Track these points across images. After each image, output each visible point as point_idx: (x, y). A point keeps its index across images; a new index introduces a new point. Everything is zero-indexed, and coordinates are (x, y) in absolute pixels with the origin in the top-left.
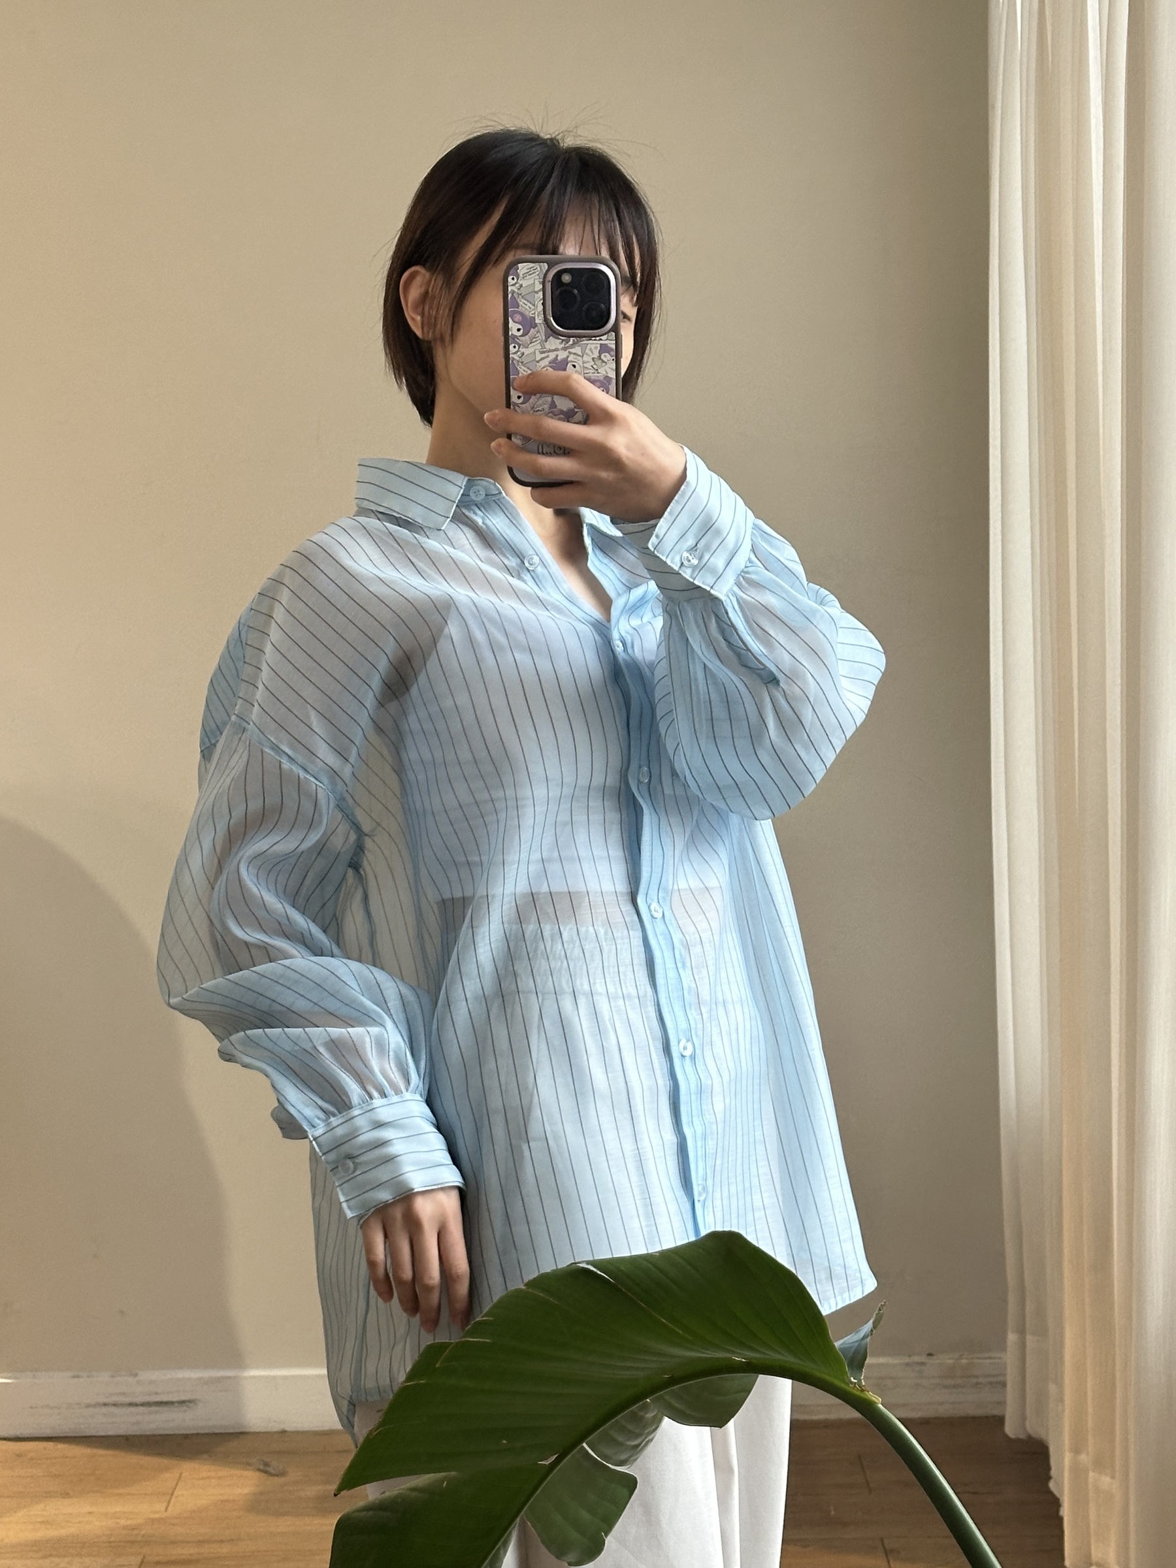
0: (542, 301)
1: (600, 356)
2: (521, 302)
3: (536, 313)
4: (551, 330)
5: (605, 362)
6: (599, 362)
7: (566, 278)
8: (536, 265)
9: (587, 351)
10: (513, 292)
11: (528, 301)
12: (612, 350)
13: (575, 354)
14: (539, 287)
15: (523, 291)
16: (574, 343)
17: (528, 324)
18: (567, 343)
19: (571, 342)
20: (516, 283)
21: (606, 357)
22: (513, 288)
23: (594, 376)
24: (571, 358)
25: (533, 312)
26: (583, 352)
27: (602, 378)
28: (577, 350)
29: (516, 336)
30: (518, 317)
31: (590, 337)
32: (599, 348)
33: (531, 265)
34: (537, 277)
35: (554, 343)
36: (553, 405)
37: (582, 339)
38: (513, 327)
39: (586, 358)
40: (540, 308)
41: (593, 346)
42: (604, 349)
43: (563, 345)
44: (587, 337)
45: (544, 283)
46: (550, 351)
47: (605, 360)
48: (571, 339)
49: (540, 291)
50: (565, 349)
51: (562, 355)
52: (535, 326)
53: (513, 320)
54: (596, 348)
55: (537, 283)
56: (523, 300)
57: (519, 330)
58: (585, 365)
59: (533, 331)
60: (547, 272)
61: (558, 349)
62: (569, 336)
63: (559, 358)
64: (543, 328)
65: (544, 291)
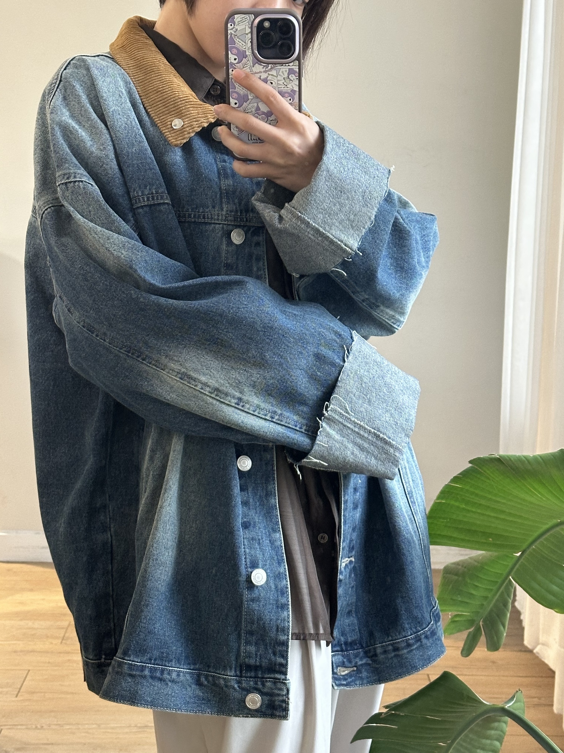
0: (250, 40)
1: (288, 77)
2: (237, 40)
3: (247, 48)
4: (257, 60)
5: (292, 80)
6: (288, 80)
7: (267, 24)
8: (247, 16)
9: (281, 73)
10: (231, 34)
11: (242, 40)
12: (296, 72)
13: (272, 75)
14: (248, 30)
15: (238, 33)
16: (272, 68)
17: (242, 55)
18: (267, 68)
19: (269, 68)
20: (233, 28)
21: (293, 77)
22: (232, 31)
23: (284, 90)
24: (269, 78)
25: (245, 47)
26: (278, 74)
27: (290, 91)
28: (274, 72)
29: (234, 64)
30: (235, 51)
31: (282, 64)
32: (288, 71)
33: (244, 16)
34: (247, 24)
35: (258, 68)
36: (258, 109)
37: (277, 65)
38: (232, 58)
39: (279, 78)
40: (250, 44)
41: (284, 70)
42: (291, 72)
43: (264, 69)
44: (281, 64)
45: (251, 28)
46: (256, 73)
47: (292, 79)
48: (270, 65)
49: (249, 33)
50: (265, 72)
51: (264, 76)
52: (246, 57)
53: (232, 54)
54: (286, 71)
55: (247, 28)
56: (238, 39)
57: (235, 59)
58: (278, 82)
59: (244, 60)
60: (254, 20)
61: (260, 72)
62: (268, 64)
63: (261, 78)
64: (251, 58)
65: (251, 32)
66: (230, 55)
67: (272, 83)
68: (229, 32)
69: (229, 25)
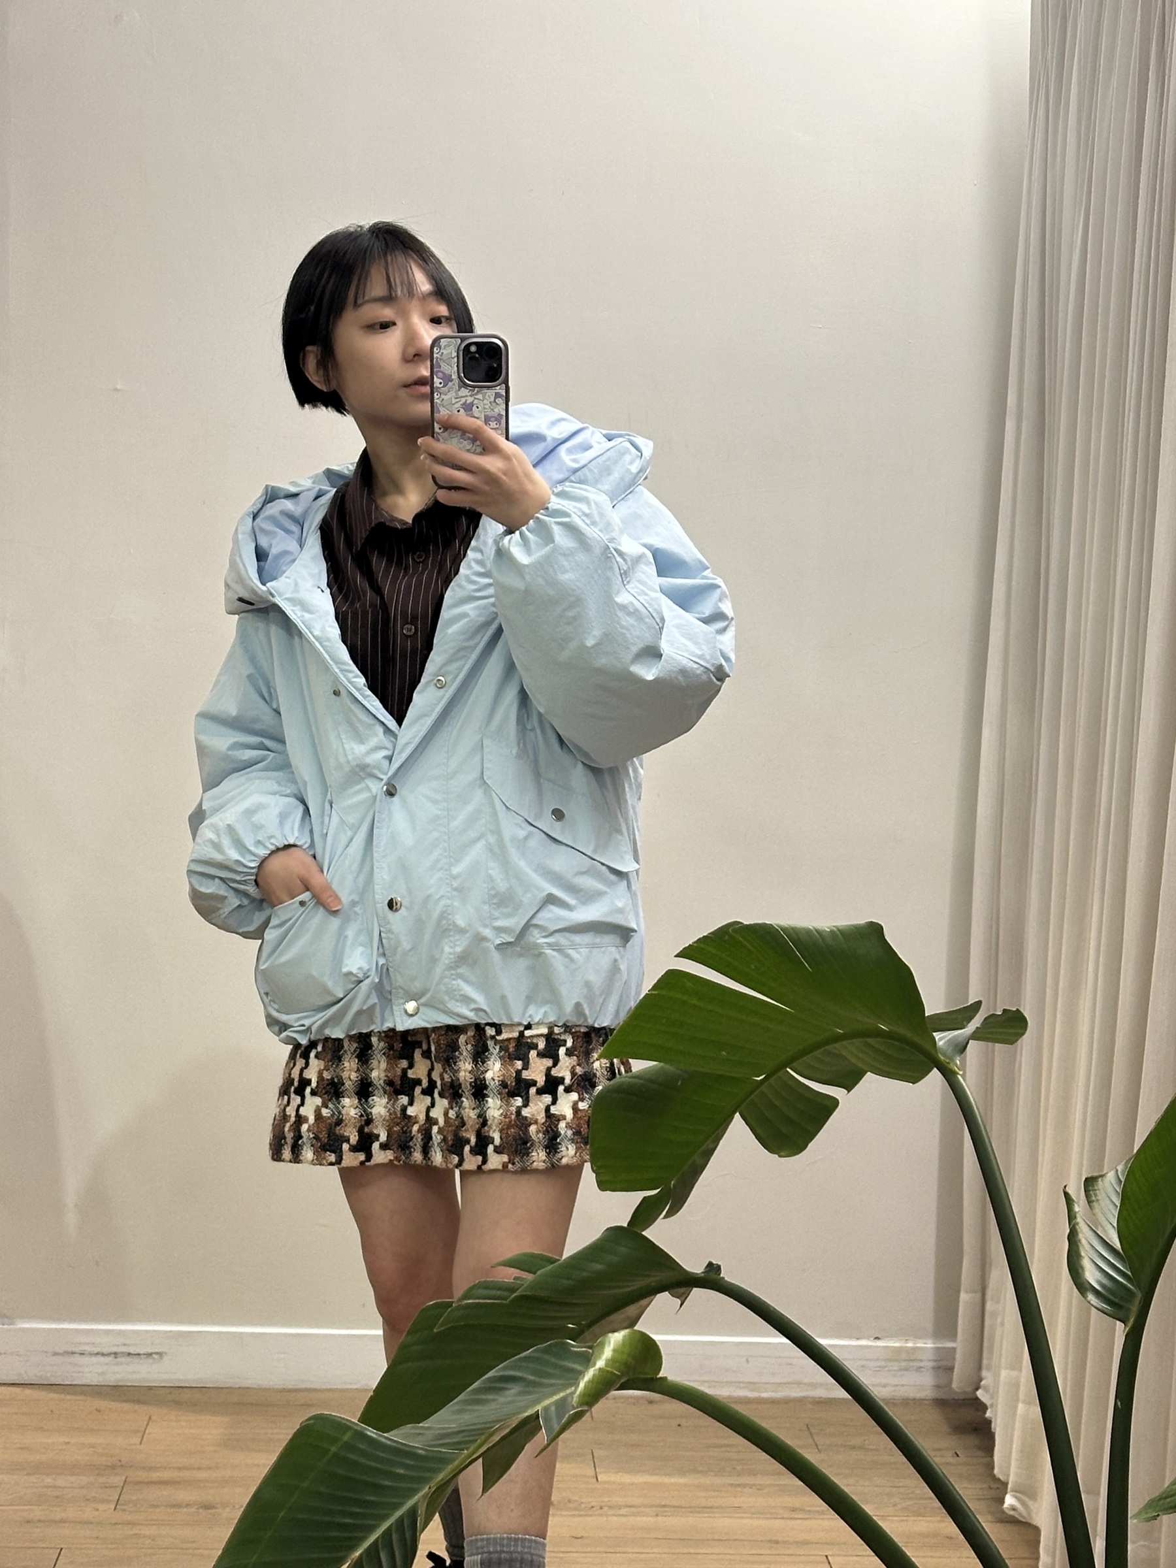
0: (456, 363)
1: (495, 400)
2: (442, 364)
3: (453, 372)
4: (464, 383)
6: (494, 404)
7: (473, 349)
8: (453, 340)
9: (487, 397)
10: (437, 358)
11: (447, 363)
12: (503, 396)
13: (478, 399)
14: (455, 354)
15: (444, 357)
16: (478, 391)
17: (447, 379)
18: (474, 391)
21: (500, 401)
23: (490, 413)
24: (476, 402)
25: (451, 371)
26: (484, 397)
27: (496, 415)
28: (480, 396)
29: (439, 388)
30: (440, 375)
31: (488, 387)
32: (494, 394)
33: (450, 340)
34: (454, 348)
35: (464, 392)
37: (484, 388)
39: (485, 402)
40: (456, 368)
41: (490, 394)
42: (497, 395)
43: (471, 392)
45: (458, 353)
46: (462, 397)
47: (499, 403)
48: (476, 389)
49: (455, 358)
50: (471, 396)
51: (470, 400)
52: (452, 380)
53: (438, 377)
54: (492, 395)
55: (453, 351)
57: (441, 383)
58: (486, 407)
59: (450, 384)
60: (460, 344)
61: (467, 396)
62: (474, 387)
63: (468, 402)
64: (456, 381)
65: (458, 357)
66: (435, 379)
67: (478, 407)
68: (435, 356)
69: (435, 349)
